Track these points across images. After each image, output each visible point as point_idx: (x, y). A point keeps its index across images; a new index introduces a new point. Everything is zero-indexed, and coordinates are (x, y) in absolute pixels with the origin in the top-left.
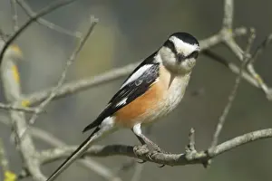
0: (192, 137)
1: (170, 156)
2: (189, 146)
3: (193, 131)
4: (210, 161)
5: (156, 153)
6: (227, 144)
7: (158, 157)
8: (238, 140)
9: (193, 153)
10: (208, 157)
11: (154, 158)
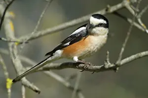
0: (108, 56)
1: (96, 67)
2: (106, 61)
3: (108, 53)
4: (118, 69)
5: (88, 66)
6: (127, 59)
7: (90, 68)
8: (133, 57)
9: (109, 65)
10: (117, 66)
11: (87, 69)
